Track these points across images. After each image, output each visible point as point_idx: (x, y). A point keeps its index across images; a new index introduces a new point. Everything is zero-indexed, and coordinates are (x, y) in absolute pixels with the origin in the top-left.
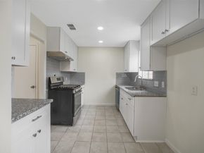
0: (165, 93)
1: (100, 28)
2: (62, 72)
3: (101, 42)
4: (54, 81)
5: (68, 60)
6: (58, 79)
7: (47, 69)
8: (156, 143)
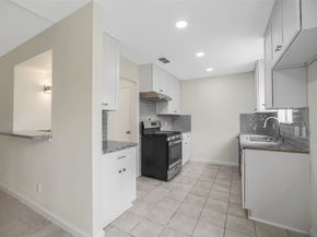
0: (308, 147)
1: (200, 54)
2: (159, 116)
3: (209, 70)
4: (148, 126)
5: (165, 100)
6: (153, 124)
7: (140, 112)
8: (286, 230)
